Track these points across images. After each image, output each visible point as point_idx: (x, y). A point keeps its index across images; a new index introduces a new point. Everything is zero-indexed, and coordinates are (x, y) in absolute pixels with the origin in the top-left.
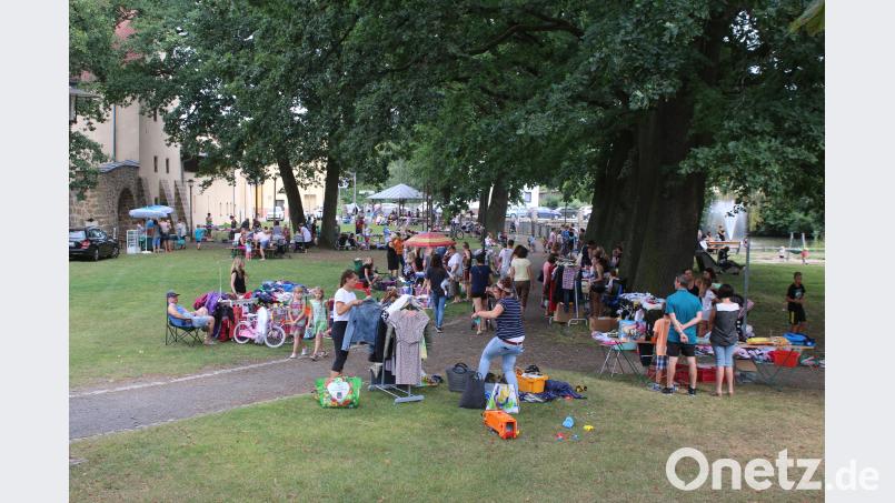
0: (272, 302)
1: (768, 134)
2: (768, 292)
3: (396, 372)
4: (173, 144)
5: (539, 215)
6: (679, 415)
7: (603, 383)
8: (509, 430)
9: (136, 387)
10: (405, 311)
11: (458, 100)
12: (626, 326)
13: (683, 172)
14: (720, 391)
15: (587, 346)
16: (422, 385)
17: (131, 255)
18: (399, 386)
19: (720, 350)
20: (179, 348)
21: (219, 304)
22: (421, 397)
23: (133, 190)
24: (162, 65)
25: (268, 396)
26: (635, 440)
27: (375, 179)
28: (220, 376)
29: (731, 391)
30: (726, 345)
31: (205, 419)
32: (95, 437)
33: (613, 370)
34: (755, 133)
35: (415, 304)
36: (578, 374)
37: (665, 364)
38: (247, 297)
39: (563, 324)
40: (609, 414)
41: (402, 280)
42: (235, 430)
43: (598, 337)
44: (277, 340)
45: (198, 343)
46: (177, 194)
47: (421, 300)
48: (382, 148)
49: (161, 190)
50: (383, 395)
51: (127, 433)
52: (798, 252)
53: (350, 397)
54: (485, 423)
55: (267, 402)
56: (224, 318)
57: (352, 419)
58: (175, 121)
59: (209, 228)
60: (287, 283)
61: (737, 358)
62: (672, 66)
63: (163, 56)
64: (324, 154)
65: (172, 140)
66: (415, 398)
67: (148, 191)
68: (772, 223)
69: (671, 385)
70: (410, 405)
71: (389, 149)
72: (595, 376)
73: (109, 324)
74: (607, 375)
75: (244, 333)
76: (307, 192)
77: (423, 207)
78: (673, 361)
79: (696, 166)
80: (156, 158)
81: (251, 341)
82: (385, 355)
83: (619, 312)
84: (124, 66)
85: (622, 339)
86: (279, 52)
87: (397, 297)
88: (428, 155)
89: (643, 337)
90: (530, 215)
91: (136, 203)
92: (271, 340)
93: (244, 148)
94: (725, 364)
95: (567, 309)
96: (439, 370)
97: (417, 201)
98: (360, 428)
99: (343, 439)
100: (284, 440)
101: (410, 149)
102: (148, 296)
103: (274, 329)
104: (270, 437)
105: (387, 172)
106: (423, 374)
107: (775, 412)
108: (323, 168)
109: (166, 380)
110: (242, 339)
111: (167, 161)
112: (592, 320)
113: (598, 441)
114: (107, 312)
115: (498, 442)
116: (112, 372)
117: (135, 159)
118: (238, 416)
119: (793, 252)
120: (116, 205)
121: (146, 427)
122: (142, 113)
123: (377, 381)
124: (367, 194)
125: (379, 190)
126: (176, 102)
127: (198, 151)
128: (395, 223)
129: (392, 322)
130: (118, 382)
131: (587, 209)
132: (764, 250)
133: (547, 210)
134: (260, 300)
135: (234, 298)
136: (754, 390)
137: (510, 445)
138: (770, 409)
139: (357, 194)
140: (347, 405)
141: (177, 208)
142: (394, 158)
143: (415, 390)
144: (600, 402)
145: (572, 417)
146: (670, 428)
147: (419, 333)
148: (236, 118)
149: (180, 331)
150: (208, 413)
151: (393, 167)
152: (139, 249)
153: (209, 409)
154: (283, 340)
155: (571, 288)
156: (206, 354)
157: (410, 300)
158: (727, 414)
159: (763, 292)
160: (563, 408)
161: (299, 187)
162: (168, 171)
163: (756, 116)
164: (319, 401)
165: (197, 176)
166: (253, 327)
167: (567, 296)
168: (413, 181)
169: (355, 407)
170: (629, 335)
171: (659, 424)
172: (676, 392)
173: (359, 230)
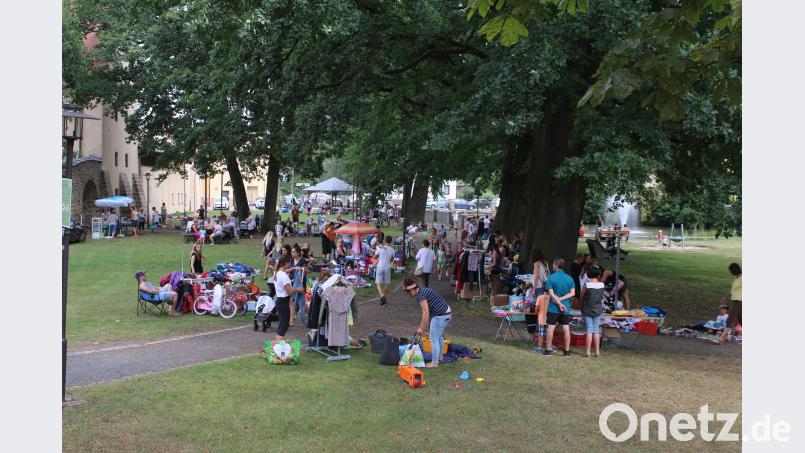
0: (225, 280)
1: (627, 147)
2: (647, 275)
3: (329, 337)
4: (132, 142)
5: (456, 206)
6: (552, 371)
7: (496, 347)
8: (416, 381)
9: (117, 348)
10: (336, 287)
11: (384, 106)
12: (515, 300)
13: (558, 176)
14: (589, 353)
15: (486, 318)
16: (349, 347)
17: (96, 240)
18: (331, 348)
19: (589, 320)
20: (148, 318)
21: (181, 282)
22: (349, 356)
23: (97, 182)
24: (124, 71)
25: (225, 355)
26: (515, 389)
27: (311, 174)
28: (184, 340)
29: (598, 353)
30: (594, 316)
31: (176, 372)
32: (90, 386)
33: (505, 337)
34: (616, 146)
35: (344, 281)
36: (476, 340)
37: (545, 331)
38: (204, 277)
39: (469, 300)
40: (498, 370)
41: (334, 263)
42: (201, 381)
43: (496, 311)
44: (230, 312)
45: (164, 314)
46: (135, 185)
47: (350, 280)
48: (317, 148)
49: (121, 182)
50: (317, 355)
51: (114, 382)
52: (679, 241)
53: (291, 356)
54: (399, 376)
55: (225, 360)
56: (186, 294)
57: (293, 373)
58: (135, 121)
59: (163, 216)
60: (237, 264)
61: (605, 327)
62: (537, 102)
63: (125, 64)
64: (266, 151)
65: (131, 138)
66: (343, 357)
67: (109, 183)
68: (661, 214)
69: (550, 347)
70: (340, 363)
71: (323, 148)
72: (490, 341)
73: (87, 298)
74: (500, 341)
75: (202, 306)
76: (250, 185)
77: (353, 198)
78: (552, 328)
79: (569, 172)
80: (116, 154)
81: (208, 313)
82: (320, 322)
83: (515, 290)
84: (90, 73)
85: (512, 311)
86: (231, 70)
87: (330, 276)
88: (358, 153)
89: (529, 310)
90: (448, 206)
91: (99, 193)
92: (225, 312)
93: (196, 146)
94: (593, 331)
95: (471, 288)
96: (363, 336)
97: (348, 193)
98: (299, 380)
99: (286, 387)
100: (240, 387)
101: (342, 148)
102: (116, 275)
103: (227, 303)
104: (229, 385)
105: (321, 169)
106: (350, 338)
107: (629, 369)
108: (265, 164)
109: (140, 343)
110: (201, 311)
111: (126, 156)
112: (492, 297)
113: (486, 389)
114: (83, 289)
115: (407, 390)
116: (96, 336)
117: (99, 154)
118: (202, 370)
119: (674, 240)
120: (82, 195)
121: (129, 378)
122: (106, 115)
123: (312, 344)
124: (303, 187)
125: (314, 184)
126: (137, 106)
127: (154, 148)
128: (328, 212)
129: (326, 296)
130: (102, 344)
131: (497, 201)
132: (650, 239)
133: (464, 202)
134: (215, 279)
135: (194, 277)
136: (618, 353)
137: (418, 392)
138: (627, 367)
139: (295, 186)
140: (289, 362)
141: (134, 198)
142: (328, 156)
143: (344, 351)
144: (492, 362)
145: (468, 371)
146: (544, 381)
147: (347, 304)
148: (190, 120)
149: (149, 304)
150: (178, 368)
151: (326, 163)
152: (102, 234)
153: (178, 365)
154: (235, 312)
155: (475, 270)
156: (171, 323)
157: (340, 278)
158: (591, 371)
159: (642, 274)
160: (462, 365)
161: (244, 181)
162: (127, 166)
163: (618, 132)
164: (266, 359)
165: (153, 170)
166: (210, 300)
167: (471, 277)
168: (345, 175)
169: (296, 364)
170: (517, 308)
171: (535, 377)
172: (555, 354)
173: (296, 219)
